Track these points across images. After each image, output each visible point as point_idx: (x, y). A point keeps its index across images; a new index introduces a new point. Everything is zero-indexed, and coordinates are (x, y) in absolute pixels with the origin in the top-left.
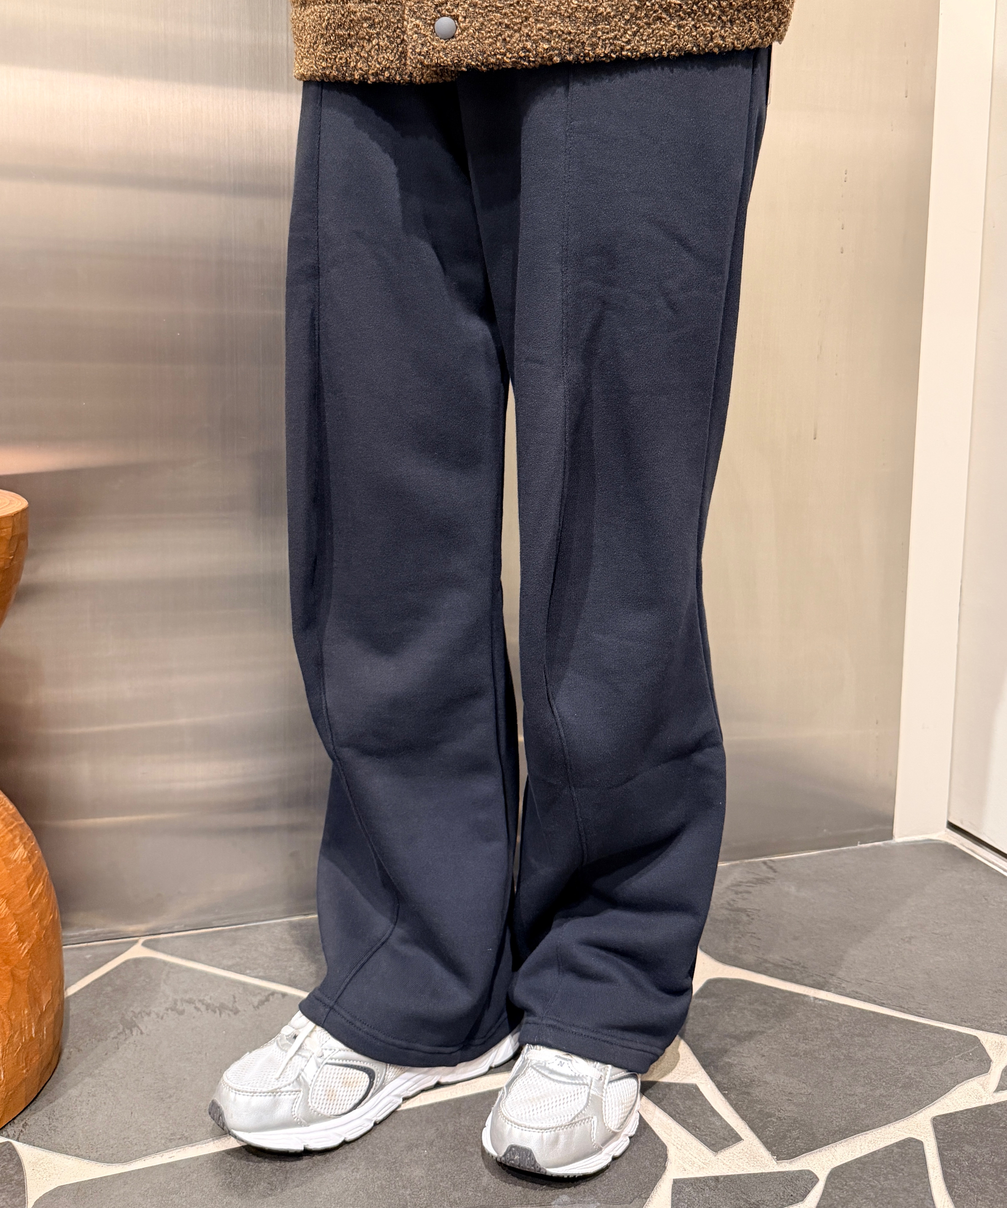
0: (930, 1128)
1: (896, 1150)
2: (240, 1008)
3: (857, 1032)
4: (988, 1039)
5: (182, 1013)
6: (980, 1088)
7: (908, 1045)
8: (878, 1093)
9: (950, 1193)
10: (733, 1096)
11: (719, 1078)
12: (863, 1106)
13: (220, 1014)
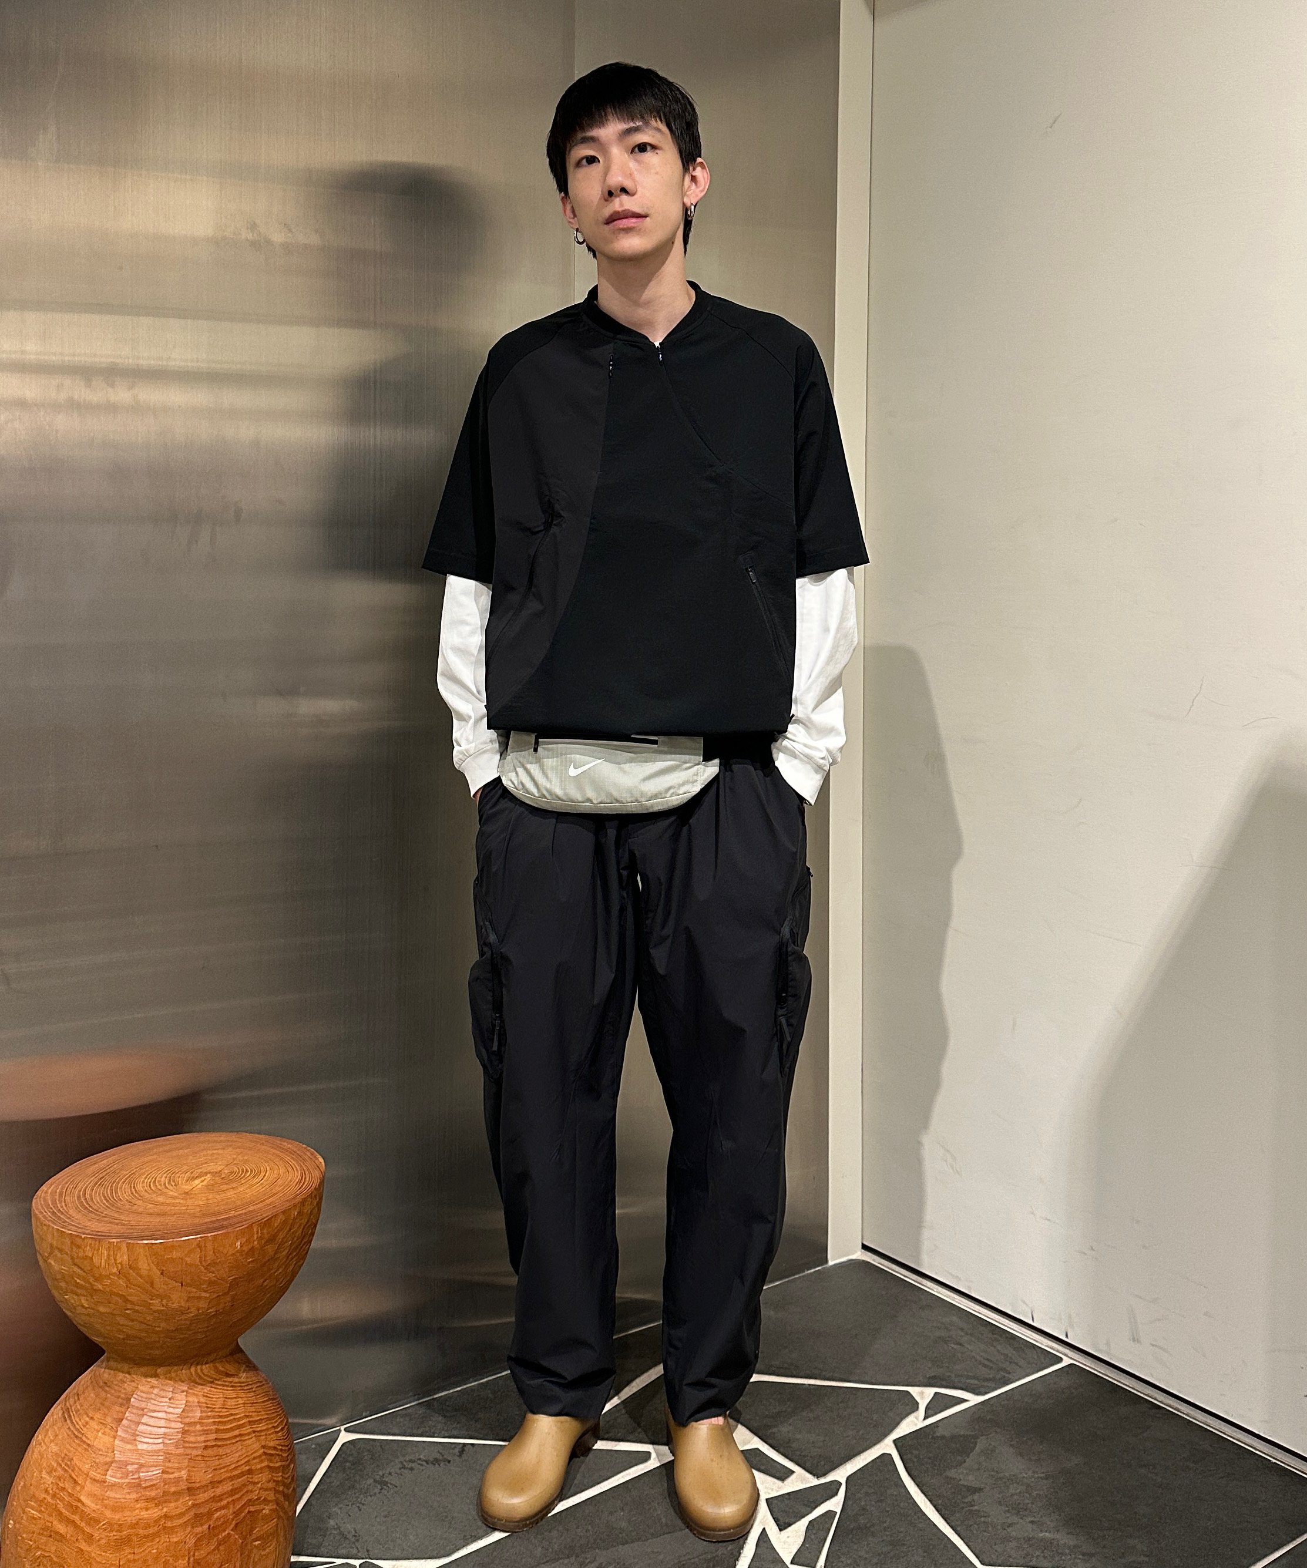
0: (893, 1446)
1: (877, 1460)
2: (449, 1459)
3: (840, 1400)
4: (914, 1391)
5: (412, 1469)
6: (915, 1420)
7: (870, 1403)
8: (861, 1432)
9: (911, 1477)
10: (782, 1450)
11: (770, 1441)
12: (855, 1441)
13: (439, 1465)
